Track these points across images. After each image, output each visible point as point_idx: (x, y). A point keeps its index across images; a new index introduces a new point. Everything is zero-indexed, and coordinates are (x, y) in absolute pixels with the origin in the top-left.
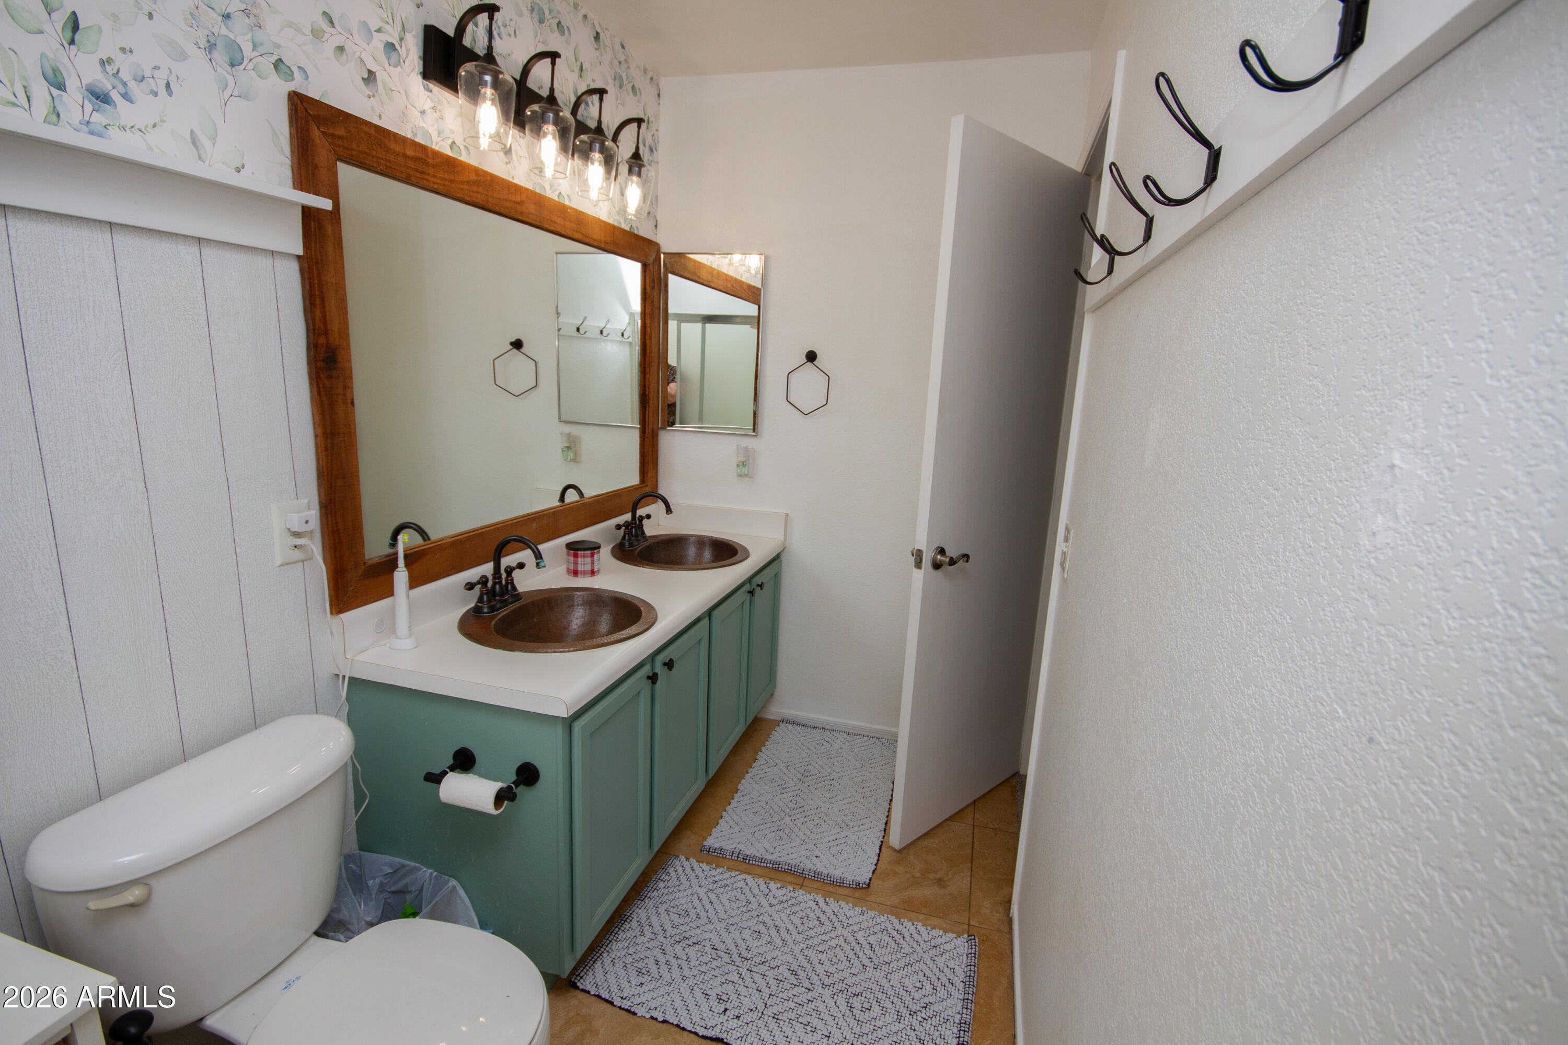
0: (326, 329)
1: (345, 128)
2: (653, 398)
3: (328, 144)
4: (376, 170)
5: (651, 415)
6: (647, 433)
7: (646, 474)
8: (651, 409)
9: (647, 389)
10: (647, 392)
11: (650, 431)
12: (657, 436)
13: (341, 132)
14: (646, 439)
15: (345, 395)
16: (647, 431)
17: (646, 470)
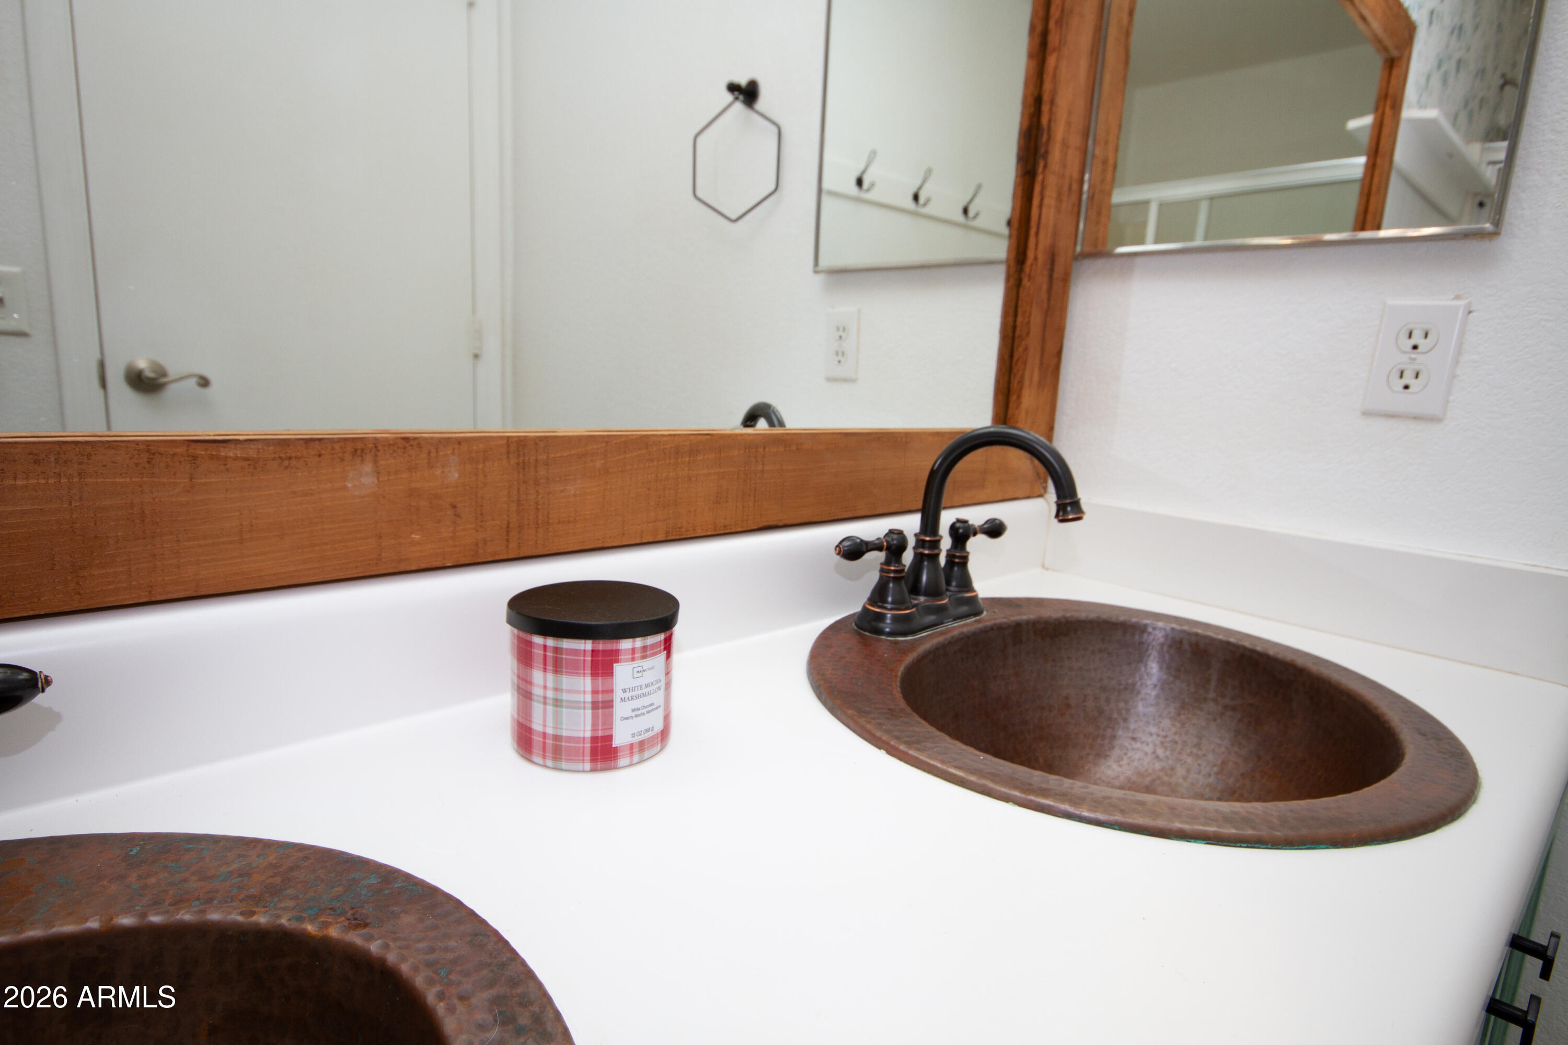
2: (1065, 145)
5: (1050, 201)
6: (1029, 261)
7: (1014, 398)
8: (1052, 180)
9: (1045, 108)
10: (1044, 121)
11: (1041, 257)
12: (1066, 280)
14: (1026, 282)
16: (1031, 254)
17: (1015, 385)
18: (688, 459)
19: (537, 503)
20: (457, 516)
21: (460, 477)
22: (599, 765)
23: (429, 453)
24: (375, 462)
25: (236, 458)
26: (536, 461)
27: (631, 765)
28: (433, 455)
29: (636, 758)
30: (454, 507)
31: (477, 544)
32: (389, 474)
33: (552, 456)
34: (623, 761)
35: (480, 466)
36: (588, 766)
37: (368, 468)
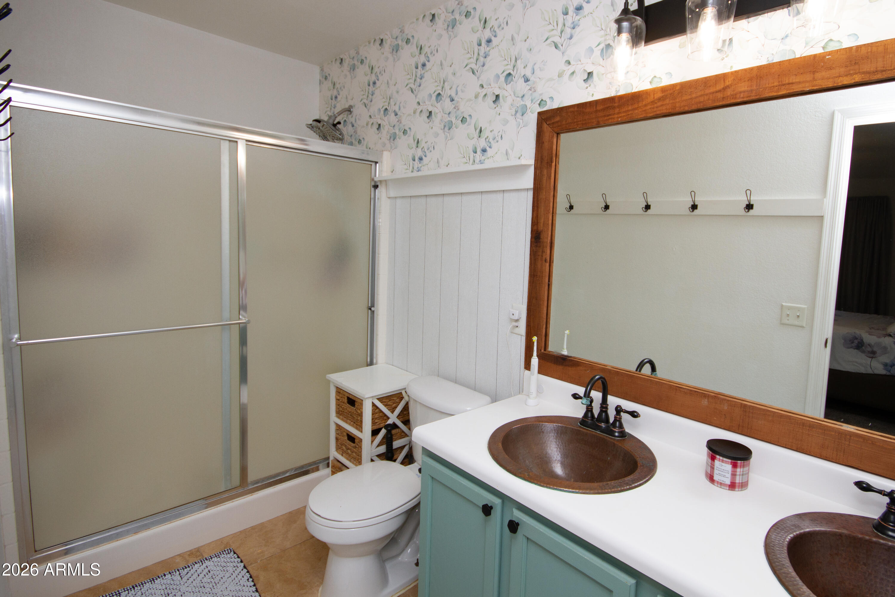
0: (538, 222)
1: (560, 116)
3: (550, 129)
4: (577, 129)
13: (558, 119)
15: (542, 256)
18: (808, 428)
19: (748, 422)
20: (726, 417)
21: (727, 409)
22: (731, 489)
23: (720, 401)
24: (708, 399)
25: (683, 391)
26: (749, 411)
27: (739, 491)
28: (721, 402)
29: (740, 489)
30: (725, 415)
31: (730, 426)
32: (711, 403)
33: (754, 411)
34: (737, 489)
35: (733, 408)
36: (728, 488)
37: (706, 400)
